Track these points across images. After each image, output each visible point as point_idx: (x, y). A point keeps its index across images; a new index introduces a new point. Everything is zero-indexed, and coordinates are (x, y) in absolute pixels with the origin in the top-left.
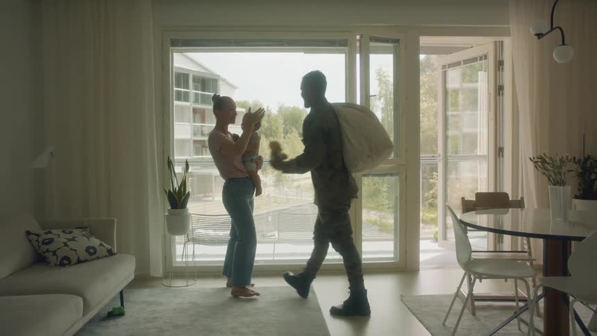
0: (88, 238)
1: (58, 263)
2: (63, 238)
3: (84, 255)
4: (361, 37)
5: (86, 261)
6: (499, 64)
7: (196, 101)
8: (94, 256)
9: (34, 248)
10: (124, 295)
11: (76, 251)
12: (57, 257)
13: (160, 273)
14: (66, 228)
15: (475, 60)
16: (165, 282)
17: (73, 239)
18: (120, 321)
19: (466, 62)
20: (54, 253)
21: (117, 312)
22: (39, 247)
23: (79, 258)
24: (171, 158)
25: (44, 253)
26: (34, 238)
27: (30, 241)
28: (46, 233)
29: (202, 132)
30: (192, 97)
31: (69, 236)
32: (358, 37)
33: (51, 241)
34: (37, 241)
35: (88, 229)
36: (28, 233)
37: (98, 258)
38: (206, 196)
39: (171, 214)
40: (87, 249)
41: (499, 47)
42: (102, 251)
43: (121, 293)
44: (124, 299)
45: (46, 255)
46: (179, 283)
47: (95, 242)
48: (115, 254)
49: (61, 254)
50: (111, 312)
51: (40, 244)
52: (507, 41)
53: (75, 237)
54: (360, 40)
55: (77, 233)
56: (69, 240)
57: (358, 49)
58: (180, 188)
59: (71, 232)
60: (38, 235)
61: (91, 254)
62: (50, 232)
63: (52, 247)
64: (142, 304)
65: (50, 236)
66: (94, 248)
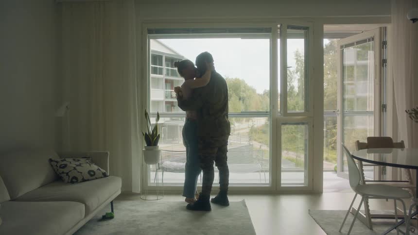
0: (90, 165)
1: (70, 181)
2: (74, 164)
3: (87, 176)
4: (281, 25)
5: (88, 180)
6: (383, 44)
7: (168, 74)
8: (94, 177)
9: (54, 170)
10: (114, 205)
11: (81, 173)
12: (69, 177)
13: (139, 190)
14: (75, 157)
15: (365, 41)
16: (142, 197)
17: (80, 165)
18: (111, 222)
19: (358, 43)
20: (67, 174)
21: (109, 216)
22: (58, 170)
23: (83, 178)
24: (147, 111)
25: (61, 174)
26: (54, 164)
27: (52, 166)
28: (62, 161)
29: (171, 95)
30: (164, 72)
31: (78, 163)
32: (279, 26)
33: (65, 166)
34: (56, 165)
35: (91, 158)
36: (51, 160)
37: (96, 178)
38: (173, 140)
39: (147, 150)
40: (89, 172)
41: (383, 32)
42: (99, 174)
43: (112, 203)
44: (114, 207)
45: (62, 175)
46: (152, 198)
47: (94, 167)
48: (107, 176)
49: (71, 175)
50: (105, 216)
51: (58, 168)
52: (389, 27)
53: (80, 164)
54: (280, 28)
55: (82, 161)
56: (77, 166)
57: (279, 35)
58: (153, 132)
59: (78, 161)
60: (57, 162)
61: (92, 175)
62: (65, 160)
63: (66, 170)
64: (126, 211)
65: (64, 163)
66: (93, 171)
